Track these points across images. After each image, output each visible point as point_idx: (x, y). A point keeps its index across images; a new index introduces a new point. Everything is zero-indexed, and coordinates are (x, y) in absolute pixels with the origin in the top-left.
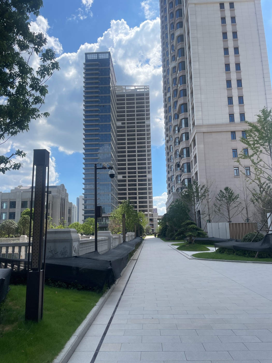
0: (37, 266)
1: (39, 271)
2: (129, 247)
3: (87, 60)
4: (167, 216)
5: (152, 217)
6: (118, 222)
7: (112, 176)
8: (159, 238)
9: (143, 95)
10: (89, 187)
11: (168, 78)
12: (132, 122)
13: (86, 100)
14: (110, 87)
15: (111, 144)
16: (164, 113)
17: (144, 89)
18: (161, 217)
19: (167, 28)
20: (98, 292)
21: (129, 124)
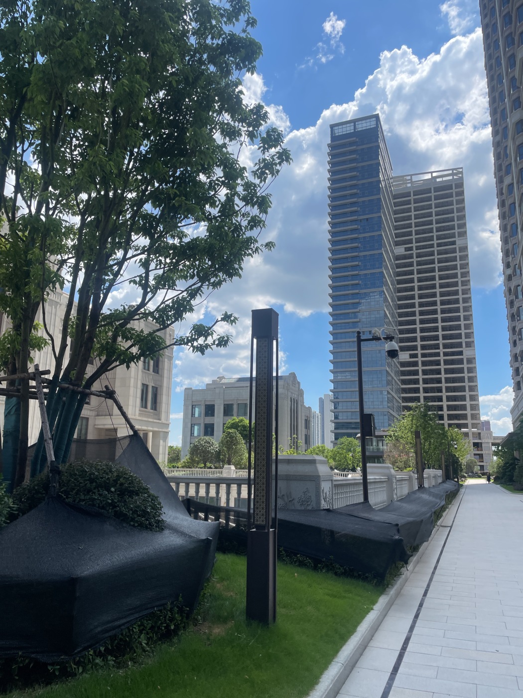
0: (263, 521)
1: (266, 531)
2: (431, 498)
3: (334, 138)
4: (515, 438)
5: (480, 439)
6: (404, 448)
7: (393, 354)
8: (497, 484)
9: (450, 187)
10: (343, 377)
11: (507, 146)
12: (426, 245)
13: (333, 212)
14: (379, 181)
15: (384, 291)
16: (499, 219)
17: (452, 174)
18: (501, 440)
19: (499, 45)
20: (375, 584)
21: (420, 249)
